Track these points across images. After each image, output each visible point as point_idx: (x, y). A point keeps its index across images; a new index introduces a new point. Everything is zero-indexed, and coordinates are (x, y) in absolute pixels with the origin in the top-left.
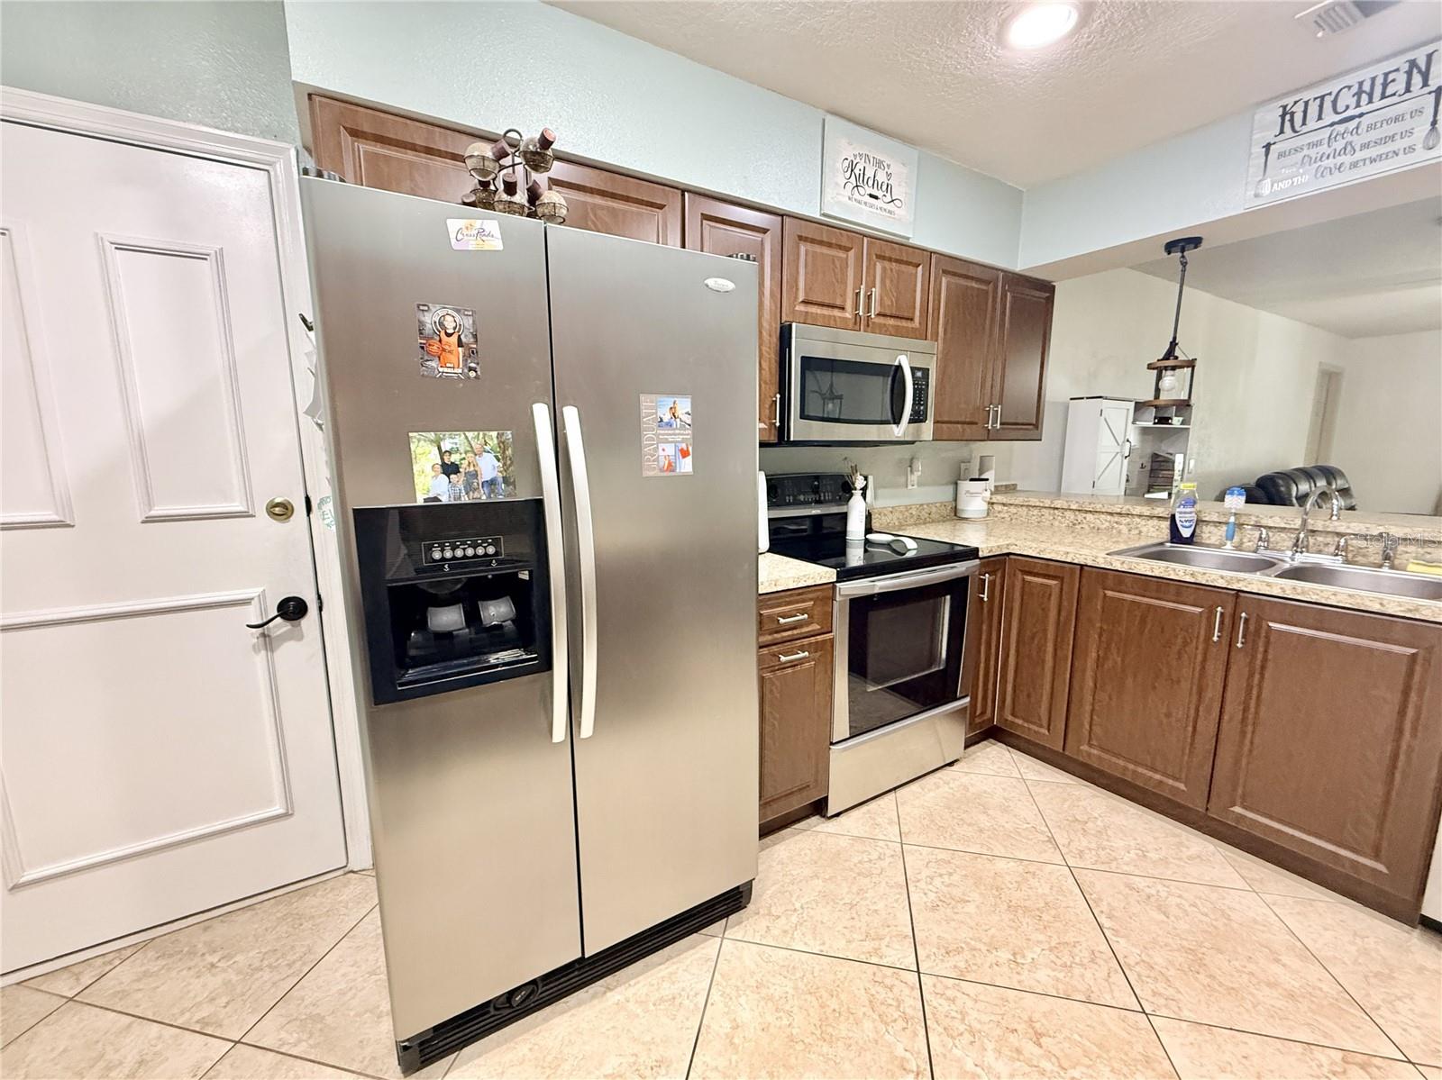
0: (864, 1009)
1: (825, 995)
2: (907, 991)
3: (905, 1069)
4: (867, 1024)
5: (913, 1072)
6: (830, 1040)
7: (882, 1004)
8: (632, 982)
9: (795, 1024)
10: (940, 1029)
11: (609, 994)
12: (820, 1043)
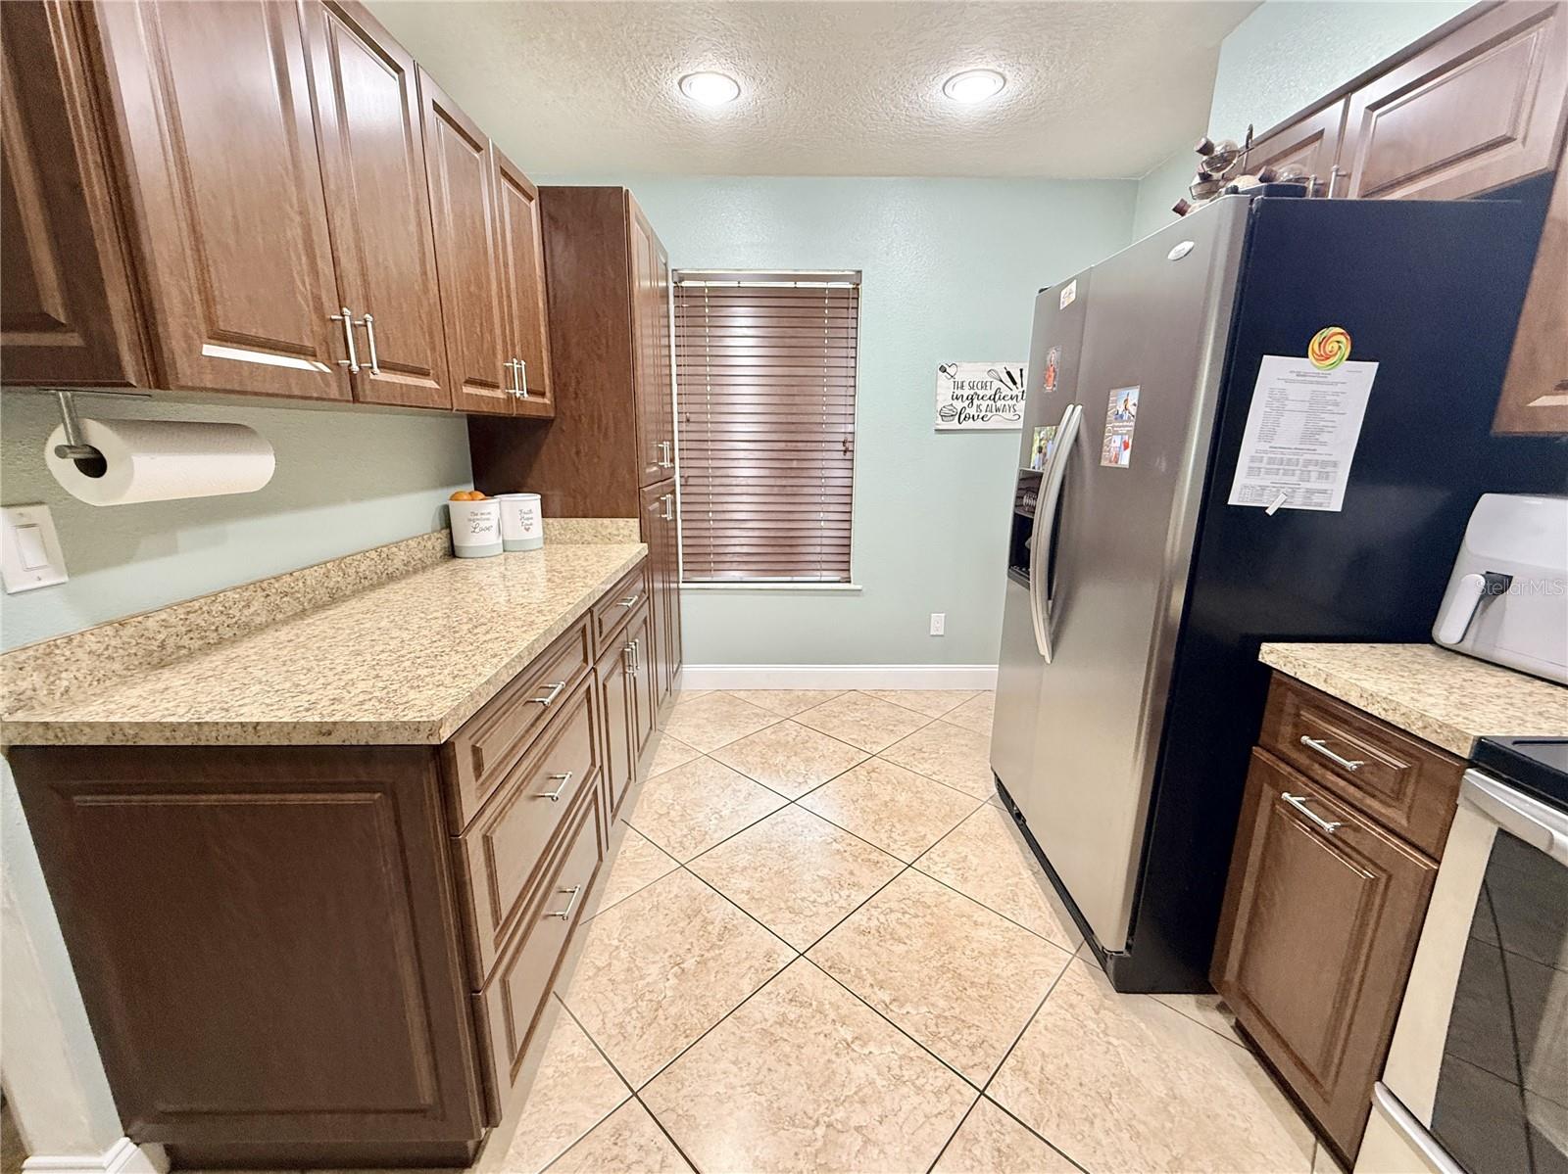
0: (957, 1011)
1: (984, 993)
2: (964, 1061)
3: (894, 1000)
4: (942, 1003)
5: (890, 1004)
6: (943, 969)
7: (958, 1029)
8: (1037, 885)
9: (963, 956)
10: (912, 1054)
11: (1030, 873)
12: (940, 963)
